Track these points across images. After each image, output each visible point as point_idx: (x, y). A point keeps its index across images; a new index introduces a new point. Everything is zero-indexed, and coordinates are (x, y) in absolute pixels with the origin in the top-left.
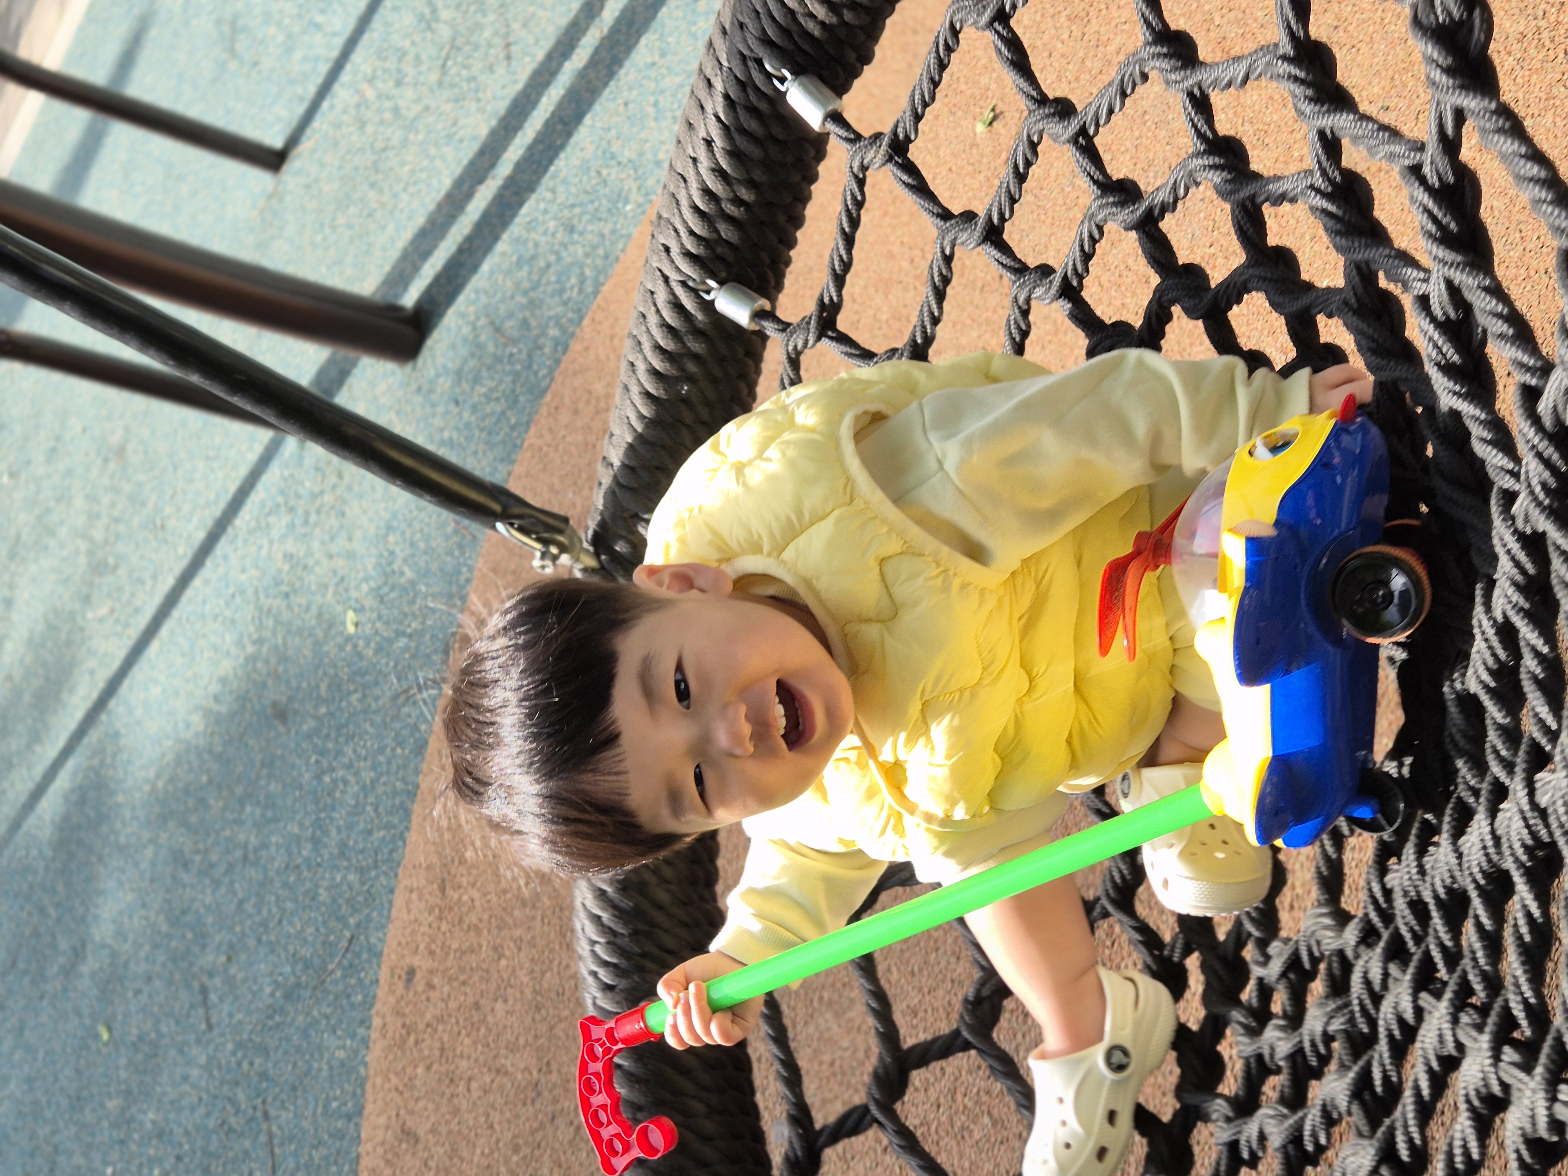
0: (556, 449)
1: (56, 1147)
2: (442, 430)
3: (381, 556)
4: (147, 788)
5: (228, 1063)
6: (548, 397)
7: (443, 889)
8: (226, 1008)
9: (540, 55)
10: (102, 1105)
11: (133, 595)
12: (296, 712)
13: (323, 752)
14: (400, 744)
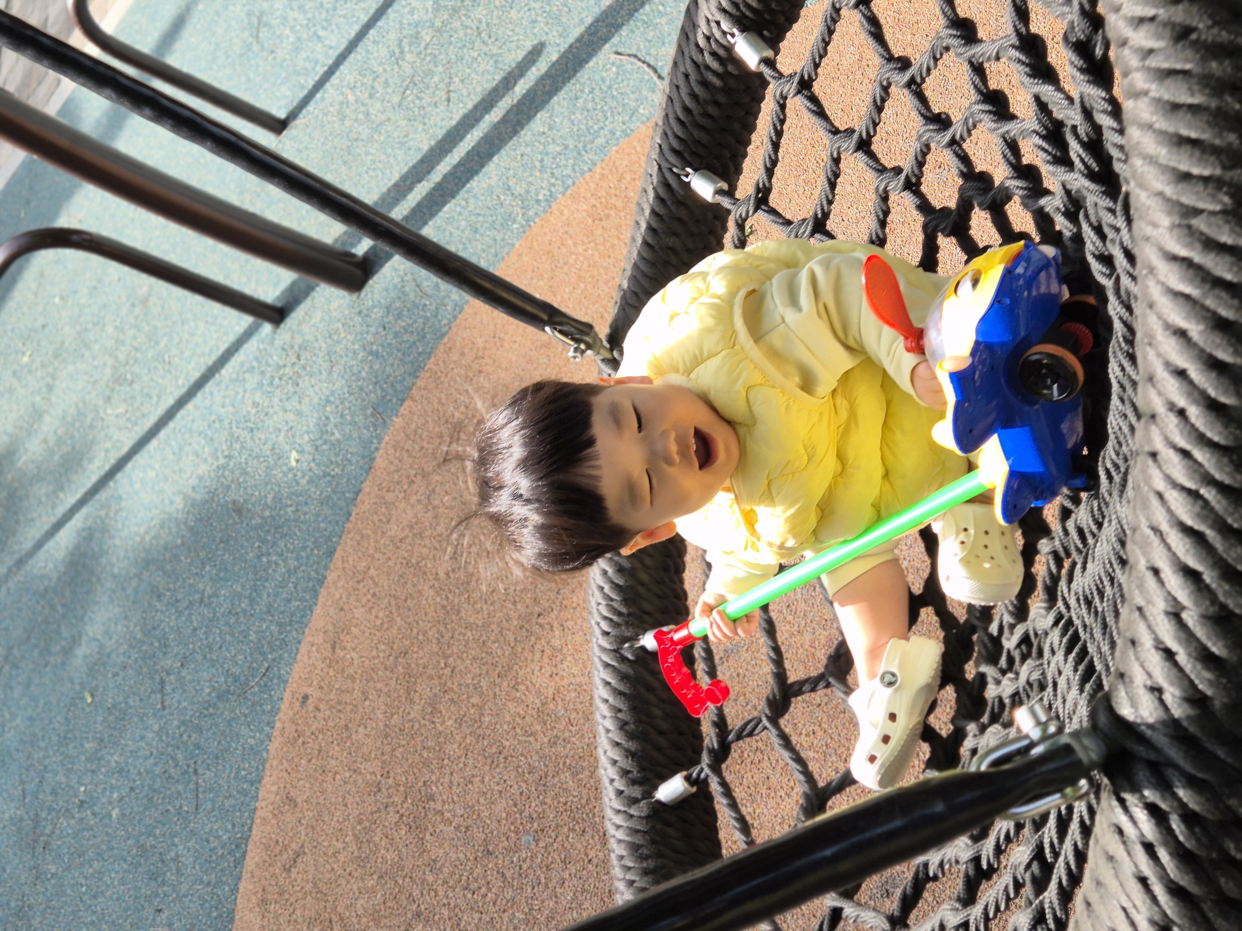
0: (446, 376)
1: (46, 767)
2: (372, 344)
3: (320, 418)
4: (138, 539)
5: (174, 733)
6: (446, 340)
7: (334, 648)
8: (177, 697)
9: (470, 105)
10: (82, 746)
11: (142, 404)
12: (249, 510)
13: (264, 541)
14: (317, 547)
